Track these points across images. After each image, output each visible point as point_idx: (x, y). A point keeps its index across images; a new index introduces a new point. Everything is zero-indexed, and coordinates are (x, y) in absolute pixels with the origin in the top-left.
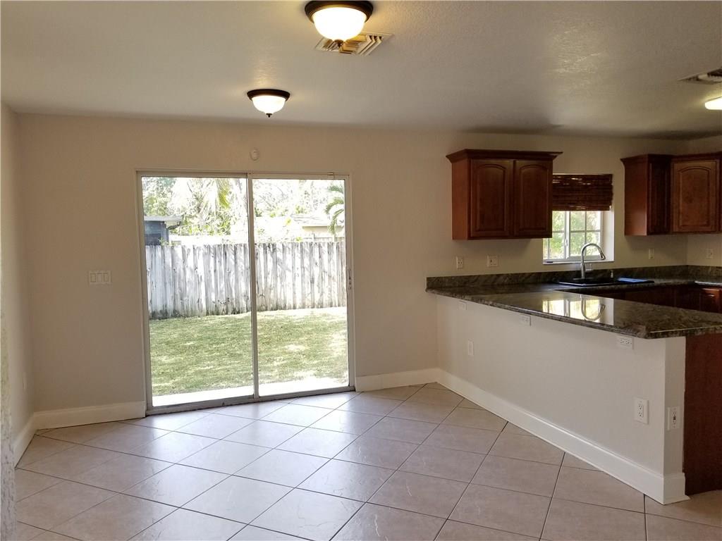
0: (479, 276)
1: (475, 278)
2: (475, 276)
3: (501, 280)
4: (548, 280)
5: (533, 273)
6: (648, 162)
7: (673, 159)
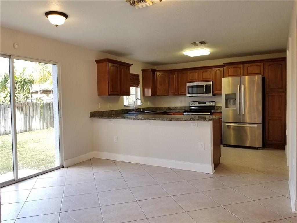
2: (105, 111)
3: (113, 113)
4: (125, 112)
5: (121, 110)
6: (151, 71)
7: (156, 71)
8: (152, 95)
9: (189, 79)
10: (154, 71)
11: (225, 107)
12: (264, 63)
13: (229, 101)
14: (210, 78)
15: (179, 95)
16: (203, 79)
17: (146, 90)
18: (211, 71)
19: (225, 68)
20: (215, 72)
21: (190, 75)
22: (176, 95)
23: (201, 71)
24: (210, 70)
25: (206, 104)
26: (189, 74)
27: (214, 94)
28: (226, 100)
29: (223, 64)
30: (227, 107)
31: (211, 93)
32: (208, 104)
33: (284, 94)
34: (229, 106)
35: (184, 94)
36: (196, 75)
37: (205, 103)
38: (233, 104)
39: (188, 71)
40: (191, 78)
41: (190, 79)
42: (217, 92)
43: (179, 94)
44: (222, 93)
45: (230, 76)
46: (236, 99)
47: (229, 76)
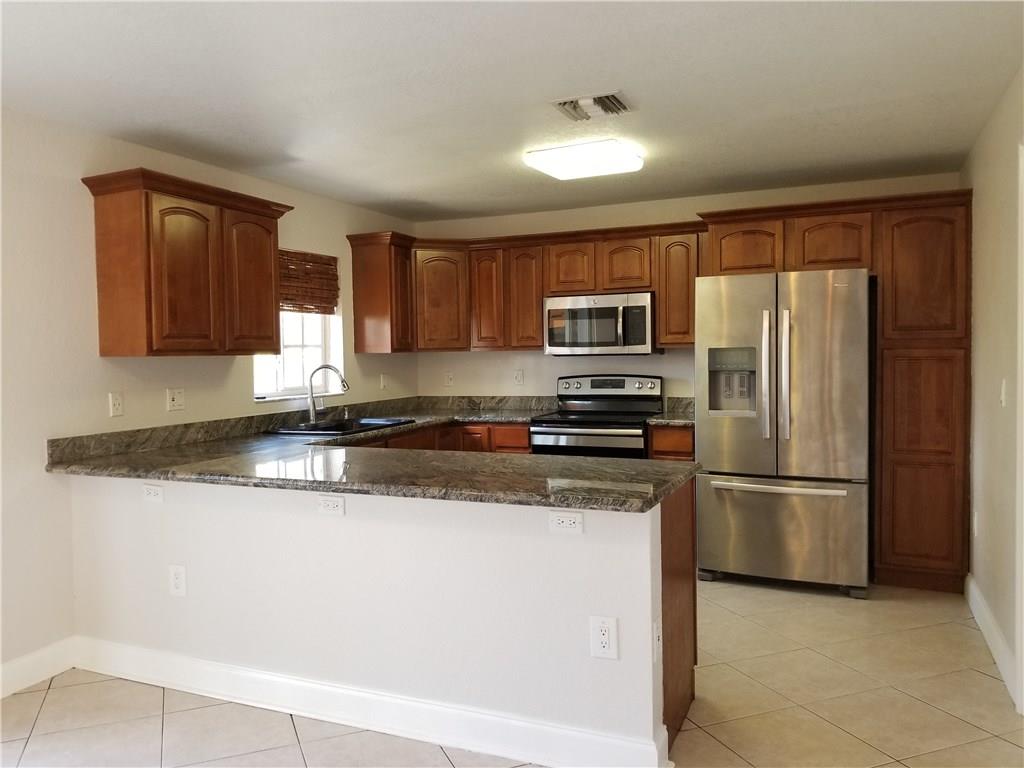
0: (154, 430)
1: (148, 434)
2: (147, 430)
3: (191, 435)
5: (241, 419)
6: (390, 244)
7: (415, 244)
8: (394, 350)
9: (553, 280)
10: (403, 245)
11: (707, 405)
12: (872, 215)
13: (723, 378)
14: (640, 278)
15: (515, 348)
16: (612, 281)
17: (370, 324)
18: (646, 250)
19: (705, 234)
20: (663, 249)
21: (558, 261)
22: (499, 348)
23: (606, 247)
24: (643, 242)
25: (623, 387)
26: (554, 259)
27: (658, 346)
28: (713, 375)
29: (700, 219)
30: (714, 404)
31: (645, 343)
32: (632, 388)
33: (961, 352)
34: (724, 401)
35: (533, 343)
36: (582, 264)
37: (621, 385)
38: (742, 393)
39: (551, 247)
40: (562, 278)
41: (559, 282)
42: (669, 338)
43: (514, 344)
44: (693, 343)
45: (726, 269)
46: (753, 373)
47: (723, 270)
